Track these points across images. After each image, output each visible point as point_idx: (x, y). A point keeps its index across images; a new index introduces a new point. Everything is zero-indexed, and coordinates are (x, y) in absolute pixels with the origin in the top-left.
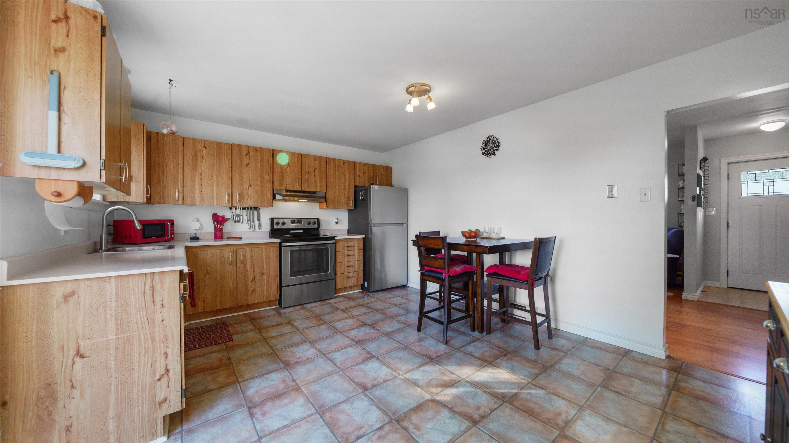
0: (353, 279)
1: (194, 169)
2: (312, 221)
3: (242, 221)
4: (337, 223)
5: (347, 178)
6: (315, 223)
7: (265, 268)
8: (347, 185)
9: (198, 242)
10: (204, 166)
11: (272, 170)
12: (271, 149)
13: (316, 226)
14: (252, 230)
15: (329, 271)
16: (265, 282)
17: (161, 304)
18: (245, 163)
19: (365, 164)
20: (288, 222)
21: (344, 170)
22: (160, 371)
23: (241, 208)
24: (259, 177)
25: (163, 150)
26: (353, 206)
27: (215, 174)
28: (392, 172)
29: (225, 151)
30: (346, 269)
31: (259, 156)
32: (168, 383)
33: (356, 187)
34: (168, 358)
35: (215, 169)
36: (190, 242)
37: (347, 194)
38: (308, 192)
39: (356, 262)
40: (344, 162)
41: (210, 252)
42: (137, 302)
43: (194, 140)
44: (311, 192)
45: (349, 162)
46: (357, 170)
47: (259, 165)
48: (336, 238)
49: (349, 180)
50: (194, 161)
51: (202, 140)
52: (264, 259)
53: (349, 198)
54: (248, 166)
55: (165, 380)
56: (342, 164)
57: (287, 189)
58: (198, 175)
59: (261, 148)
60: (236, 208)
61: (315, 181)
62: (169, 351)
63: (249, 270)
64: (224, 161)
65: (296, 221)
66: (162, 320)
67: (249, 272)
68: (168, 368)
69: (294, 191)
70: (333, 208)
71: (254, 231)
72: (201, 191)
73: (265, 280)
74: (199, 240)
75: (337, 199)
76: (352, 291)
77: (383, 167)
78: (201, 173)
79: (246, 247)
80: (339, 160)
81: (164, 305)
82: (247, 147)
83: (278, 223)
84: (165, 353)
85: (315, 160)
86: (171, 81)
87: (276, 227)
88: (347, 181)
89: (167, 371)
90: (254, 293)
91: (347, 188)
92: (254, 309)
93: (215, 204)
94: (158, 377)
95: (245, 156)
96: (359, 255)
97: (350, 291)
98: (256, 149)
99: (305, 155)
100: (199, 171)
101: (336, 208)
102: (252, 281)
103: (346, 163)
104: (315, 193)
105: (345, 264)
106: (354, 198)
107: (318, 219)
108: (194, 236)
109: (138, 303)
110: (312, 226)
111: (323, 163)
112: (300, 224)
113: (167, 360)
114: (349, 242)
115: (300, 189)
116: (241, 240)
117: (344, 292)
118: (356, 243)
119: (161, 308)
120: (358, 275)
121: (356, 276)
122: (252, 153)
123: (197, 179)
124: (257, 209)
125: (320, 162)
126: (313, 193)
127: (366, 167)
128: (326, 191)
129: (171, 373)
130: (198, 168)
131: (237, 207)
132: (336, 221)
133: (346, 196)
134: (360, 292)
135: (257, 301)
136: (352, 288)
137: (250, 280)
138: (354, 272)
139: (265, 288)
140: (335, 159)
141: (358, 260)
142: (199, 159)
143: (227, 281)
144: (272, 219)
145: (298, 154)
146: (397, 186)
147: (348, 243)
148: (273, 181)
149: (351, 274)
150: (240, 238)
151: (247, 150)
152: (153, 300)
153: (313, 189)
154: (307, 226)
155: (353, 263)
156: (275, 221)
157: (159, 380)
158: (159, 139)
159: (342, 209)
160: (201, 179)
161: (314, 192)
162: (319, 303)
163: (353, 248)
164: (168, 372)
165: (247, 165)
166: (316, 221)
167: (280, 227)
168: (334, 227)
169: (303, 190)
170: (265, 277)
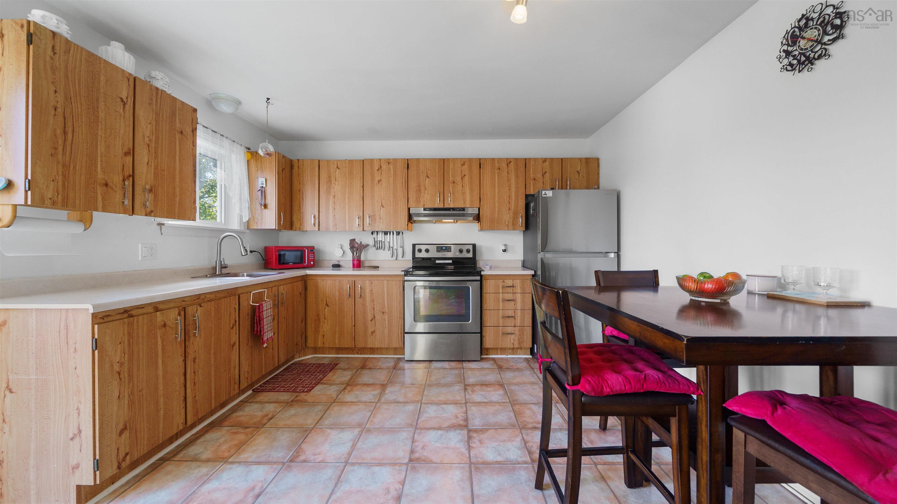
0: (512, 337)
1: (328, 192)
2: (465, 248)
3: (384, 248)
4: (504, 251)
5: (513, 186)
6: (468, 251)
7: (386, 306)
8: (513, 194)
9: (340, 270)
10: (337, 188)
11: (407, 184)
12: (405, 159)
13: (470, 255)
14: (394, 258)
15: (470, 321)
16: (387, 324)
17: (74, 348)
18: (377, 179)
19: (545, 160)
20: (433, 249)
21: (508, 174)
22: (73, 430)
23: (383, 233)
24: (392, 196)
25: (303, 176)
26: (524, 225)
27: (347, 196)
28: (598, 166)
29: (356, 169)
30: (501, 320)
31: (392, 170)
32: (81, 447)
33: (527, 196)
34: (80, 416)
35: (347, 189)
36: (332, 270)
37: (513, 208)
38: (454, 209)
39: (519, 312)
40: (508, 161)
41: (329, 282)
42: (53, 341)
43: (328, 161)
44: (458, 208)
45: (516, 160)
46: (530, 169)
47: (391, 180)
48: (483, 273)
49: (517, 188)
50: (328, 183)
51: (335, 160)
52: (386, 295)
53: (515, 214)
54: (380, 183)
55: (77, 440)
56: (504, 165)
57: (426, 207)
58: (331, 197)
59: (394, 159)
60: (377, 232)
61: (463, 193)
62: (82, 407)
63: (368, 307)
64: (356, 180)
65: (443, 248)
66: (75, 367)
67: (368, 309)
68: (81, 428)
69: (435, 209)
70: (490, 230)
71: (396, 260)
72: (334, 215)
73: (387, 322)
74: (341, 268)
75: (496, 216)
76: (514, 355)
77: (581, 159)
78: (334, 196)
79: (366, 279)
80: (500, 160)
81: (77, 349)
82: (379, 161)
83: (420, 251)
84: (78, 408)
85: (463, 164)
86: (268, 99)
87: (418, 255)
88: (513, 189)
89: (80, 431)
90: (374, 335)
91: (514, 198)
92: (378, 354)
93: (347, 229)
94: (71, 436)
95: (376, 171)
96: (523, 302)
97: (510, 354)
98: (388, 162)
99: (448, 160)
100: (332, 194)
101: (494, 230)
102: (371, 320)
103: (510, 162)
104: (463, 209)
105: (499, 313)
106: (524, 213)
107: (474, 246)
108: (337, 263)
109: (54, 343)
110: (465, 255)
111: (476, 167)
112: (448, 252)
113: (79, 417)
114: (506, 281)
115: (441, 206)
116: (378, 270)
117: (501, 354)
118: (518, 283)
119: (74, 352)
120: (522, 332)
121: (517, 332)
122: (384, 167)
123: (331, 203)
124: (399, 233)
125: (470, 166)
126: (460, 210)
127: (547, 163)
128: (480, 205)
129: (83, 434)
130: (332, 191)
131: (379, 232)
132: (504, 248)
133: (511, 212)
134: (526, 359)
135: (377, 345)
136: (514, 350)
137: (370, 319)
138: (515, 326)
139: (386, 331)
140: (493, 160)
141: (523, 310)
142: (333, 181)
143: (346, 316)
144: (414, 246)
145: (440, 160)
146: (606, 189)
147: (504, 282)
148: (408, 198)
149: (510, 330)
150: (377, 267)
151: (379, 164)
152: (67, 342)
153: (459, 204)
154: (458, 255)
155: (513, 313)
156: (417, 247)
157: (72, 439)
158: (300, 166)
159: (505, 230)
160: (334, 203)
161: (461, 208)
162: (453, 364)
163: (513, 290)
164: (80, 433)
165: (379, 181)
166: (471, 248)
167: (423, 255)
168: (501, 256)
169: (446, 206)
170: (386, 317)
